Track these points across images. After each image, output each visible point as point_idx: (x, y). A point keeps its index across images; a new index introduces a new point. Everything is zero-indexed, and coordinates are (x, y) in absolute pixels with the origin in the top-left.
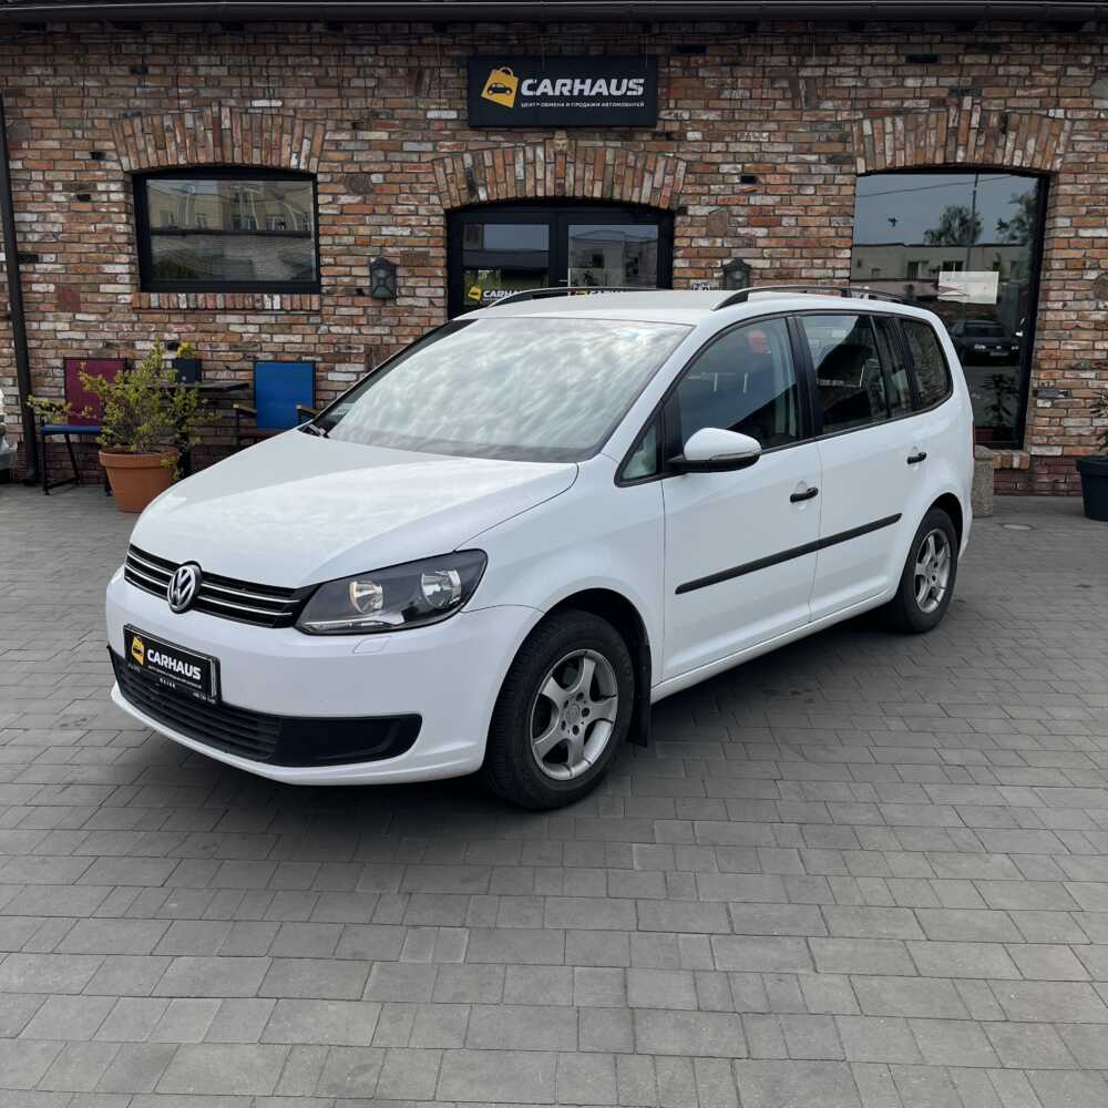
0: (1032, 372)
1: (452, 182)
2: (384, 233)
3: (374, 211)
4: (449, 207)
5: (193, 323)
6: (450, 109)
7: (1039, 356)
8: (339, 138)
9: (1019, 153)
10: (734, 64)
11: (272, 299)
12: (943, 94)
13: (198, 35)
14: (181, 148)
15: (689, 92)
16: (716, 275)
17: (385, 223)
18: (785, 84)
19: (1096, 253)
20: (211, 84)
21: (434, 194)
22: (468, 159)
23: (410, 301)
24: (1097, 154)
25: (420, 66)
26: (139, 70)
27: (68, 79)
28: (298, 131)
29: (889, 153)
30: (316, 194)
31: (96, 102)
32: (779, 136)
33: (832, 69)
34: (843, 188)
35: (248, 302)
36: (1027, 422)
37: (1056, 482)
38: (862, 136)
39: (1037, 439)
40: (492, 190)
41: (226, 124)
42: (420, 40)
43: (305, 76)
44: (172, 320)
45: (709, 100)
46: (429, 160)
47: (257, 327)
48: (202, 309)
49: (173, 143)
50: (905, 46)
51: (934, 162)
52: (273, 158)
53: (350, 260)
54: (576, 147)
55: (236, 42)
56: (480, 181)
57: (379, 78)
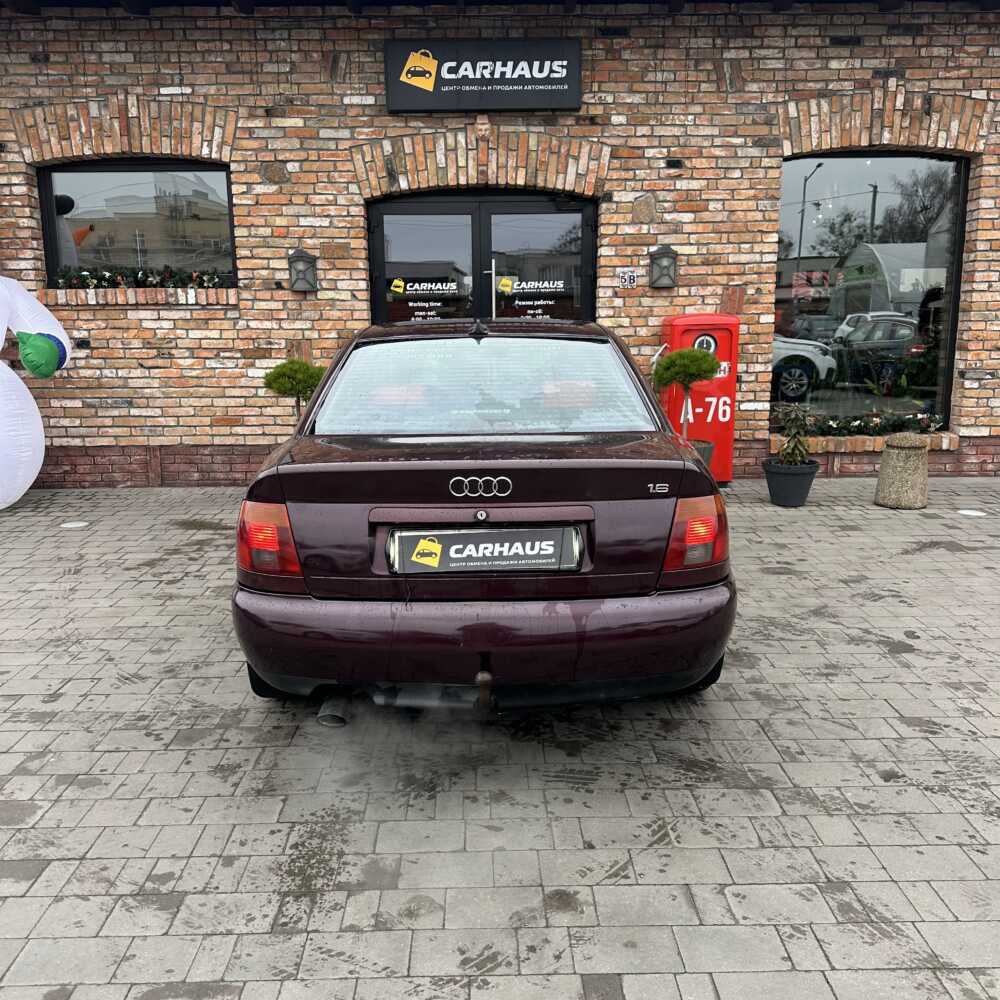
0: (957, 356)
1: (372, 170)
2: (302, 224)
3: (291, 201)
4: (370, 196)
5: (103, 320)
6: (368, 94)
7: (965, 337)
8: (250, 125)
9: (943, 135)
10: (657, 47)
11: (187, 294)
12: (869, 77)
13: (102, 19)
14: (86, 138)
15: (613, 75)
16: (642, 263)
17: (304, 214)
18: (709, 66)
20: (116, 71)
21: (352, 183)
22: (387, 146)
23: (331, 294)
25: (335, 50)
26: (40, 57)
28: (209, 119)
29: (815, 135)
30: (229, 184)
33: (757, 51)
34: (770, 171)
35: (161, 295)
36: (952, 403)
37: (985, 462)
38: (787, 119)
39: (965, 421)
40: (413, 178)
41: (133, 112)
42: (335, 24)
43: (216, 62)
44: (81, 317)
45: (633, 82)
46: (347, 147)
47: (172, 322)
48: (112, 305)
49: (78, 133)
50: (828, 27)
51: (860, 146)
52: (184, 147)
53: (268, 253)
54: (499, 132)
55: (141, 27)
56: (400, 169)
57: (293, 63)
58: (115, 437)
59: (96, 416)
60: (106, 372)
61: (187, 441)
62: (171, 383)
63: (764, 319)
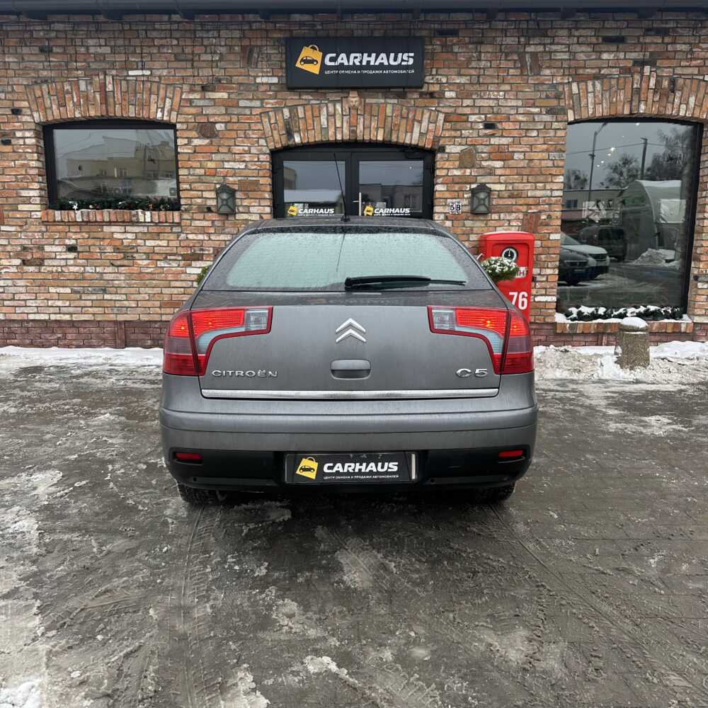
0: (693, 265)
1: (275, 129)
2: (226, 166)
3: (218, 150)
4: (273, 148)
5: (86, 232)
6: (273, 76)
7: (698, 252)
8: (191, 97)
9: (683, 107)
10: (479, 43)
11: (145, 215)
12: (630, 65)
13: (88, 23)
14: (77, 105)
15: (446, 63)
16: (466, 196)
17: (227, 159)
18: (516, 58)
20: (98, 59)
21: (261, 138)
22: (286, 112)
23: (245, 216)
25: (250, 45)
26: (46, 50)
28: (162, 92)
29: (591, 107)
30: (176, 138)
31: (15, 74)
33: (549, 46)
34: (559, 132)
35: (126, 214)
36: (689, 299)
38: (571, 95)
39: (698, 311)
40: (304, 135)
41: (110, 88)
42: (251, 27)
43: (167, 53)
44: (71, 230)
45: (460, 69)
46: (258, 113)
47: (134, 235)
48: (93, 222)
49: (71, 102)
50: (601, 30)
51: (623, 114)
52: (144, 112)
53: (202, 187)
54: (365, 103)
55: (116, 29)
56: (295, 129)
57: (221, 54)
58: (94, 314)
59: (80, 299)
60: (88, 269)
61: (144, 318)
62: (133, 277)
63: (553, 237)
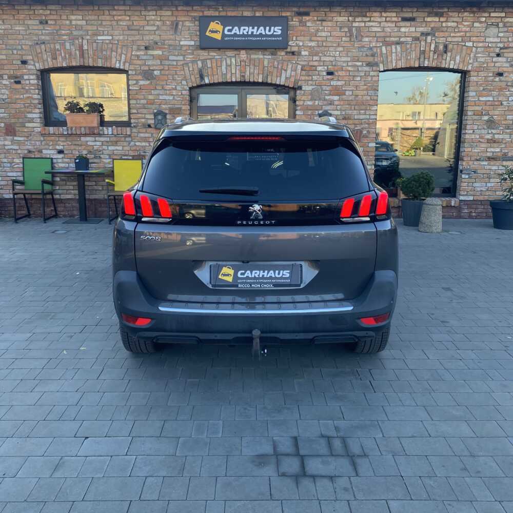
0: (460, 164)
1: (192, 74)
2: (160, 98)
3: (156, 88)
4: (191, 86)
5: (70, 141)
6: (191, 40)
7: (463, 155)
8: (139, 54)
9: (452, 62)
10: (323, 20)
11: (108, 129)
12: (419, 35)
13: (72, 5)
14: (64, 58)
15: (303, 33)
17: (161, 93)
18: (346, 30)
19: (487, 108)
20: (78, 29)
21: (184, 80)
22: (200, 64)
24: (487, 63)
25: (177, 20)
26: (44, 22)
27: (9, 26)
28: (119, 50)
29: (394, 62)
30: (128, 80)
31: (23, 37)
32: (344, 54)
33: (366, 23)
34: (373, 78)
35: (96, 130)
36: (457, 185)
37: (471, 212)
38: (382, 54)
39: (462, 193)
40: (211, 78)
41: (85, 47)
42: (177, 8)
43: (123, 25)
44: (60, 140)
45: (311, 37)
46: (182, 64)
47: (101, 143)
48: (75, 134)
49: (60, 57)
50: (401, 13)
51: (414, 66)
52: (108, 64)
53: (145, 111)
54: (250, 58)
55: (89, 9)
56: (205, 74)
57: (158, 26)
59: (66, 185)
60: (72, 165)
63: (371, 145)
